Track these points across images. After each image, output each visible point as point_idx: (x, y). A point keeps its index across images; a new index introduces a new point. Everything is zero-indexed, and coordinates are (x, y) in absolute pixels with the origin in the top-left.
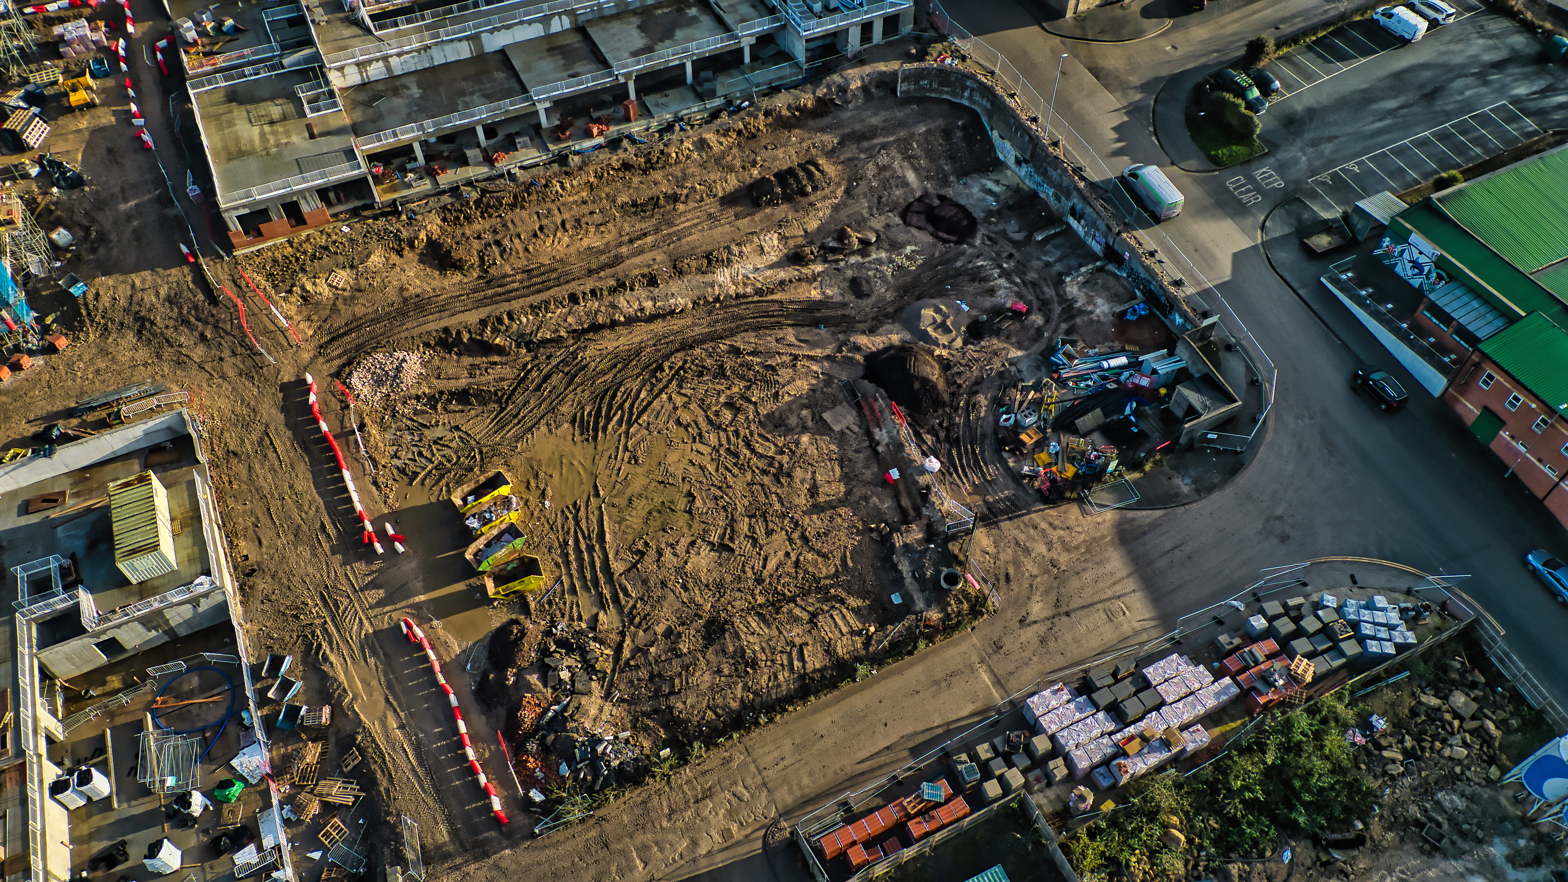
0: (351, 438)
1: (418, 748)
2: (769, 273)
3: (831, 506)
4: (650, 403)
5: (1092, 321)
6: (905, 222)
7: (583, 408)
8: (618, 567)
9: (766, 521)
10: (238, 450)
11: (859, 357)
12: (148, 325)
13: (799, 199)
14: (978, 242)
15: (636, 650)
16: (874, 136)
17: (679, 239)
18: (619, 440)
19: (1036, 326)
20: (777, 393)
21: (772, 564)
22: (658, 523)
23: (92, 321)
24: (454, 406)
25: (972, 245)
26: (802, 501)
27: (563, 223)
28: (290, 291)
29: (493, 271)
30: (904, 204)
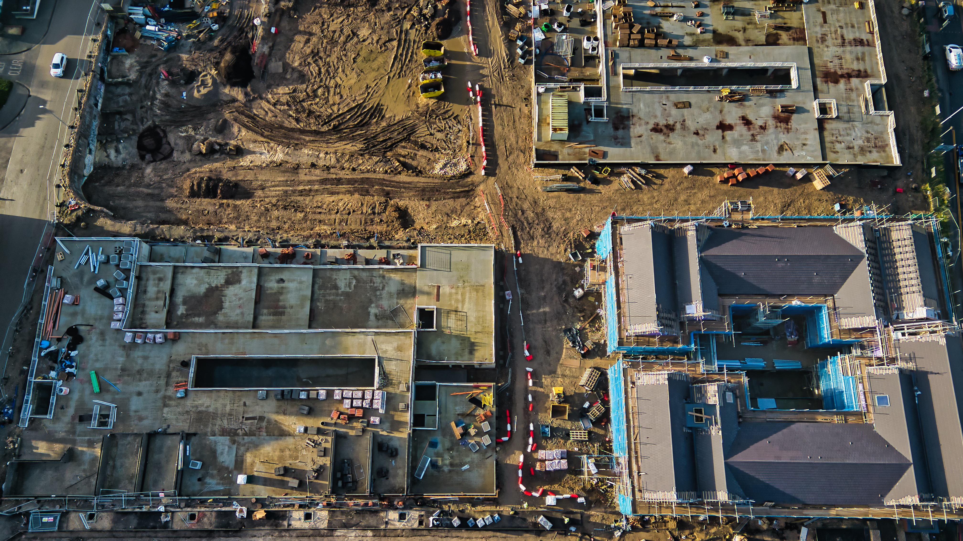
0: (474, 142)
1: (484, 10)
2: (257, 150)
3: (304, 33)
4: (348, 111)
5: (140, 58)
6: (172, 150)
7: (377, 122)
8: (395, 43)
9: (333, 37)
10: (520, 153)
11: (249, 89)
12: (546, 229)
13: (214, 177)
14: (150, 123)
15: (403, 9)
16: (148, 194)
17: (287, 181)
18: (369, 99)
19: (165, 65)
20: (293, 92)
21: (341, 19)
22: (372, 55)
23: (570, 241)
24: (429, 145)
25: (154, 122)
26: (314, 39)
27: (337, 213)
28: (479, 223)
29: (383, 199)
30: (164, 162)
